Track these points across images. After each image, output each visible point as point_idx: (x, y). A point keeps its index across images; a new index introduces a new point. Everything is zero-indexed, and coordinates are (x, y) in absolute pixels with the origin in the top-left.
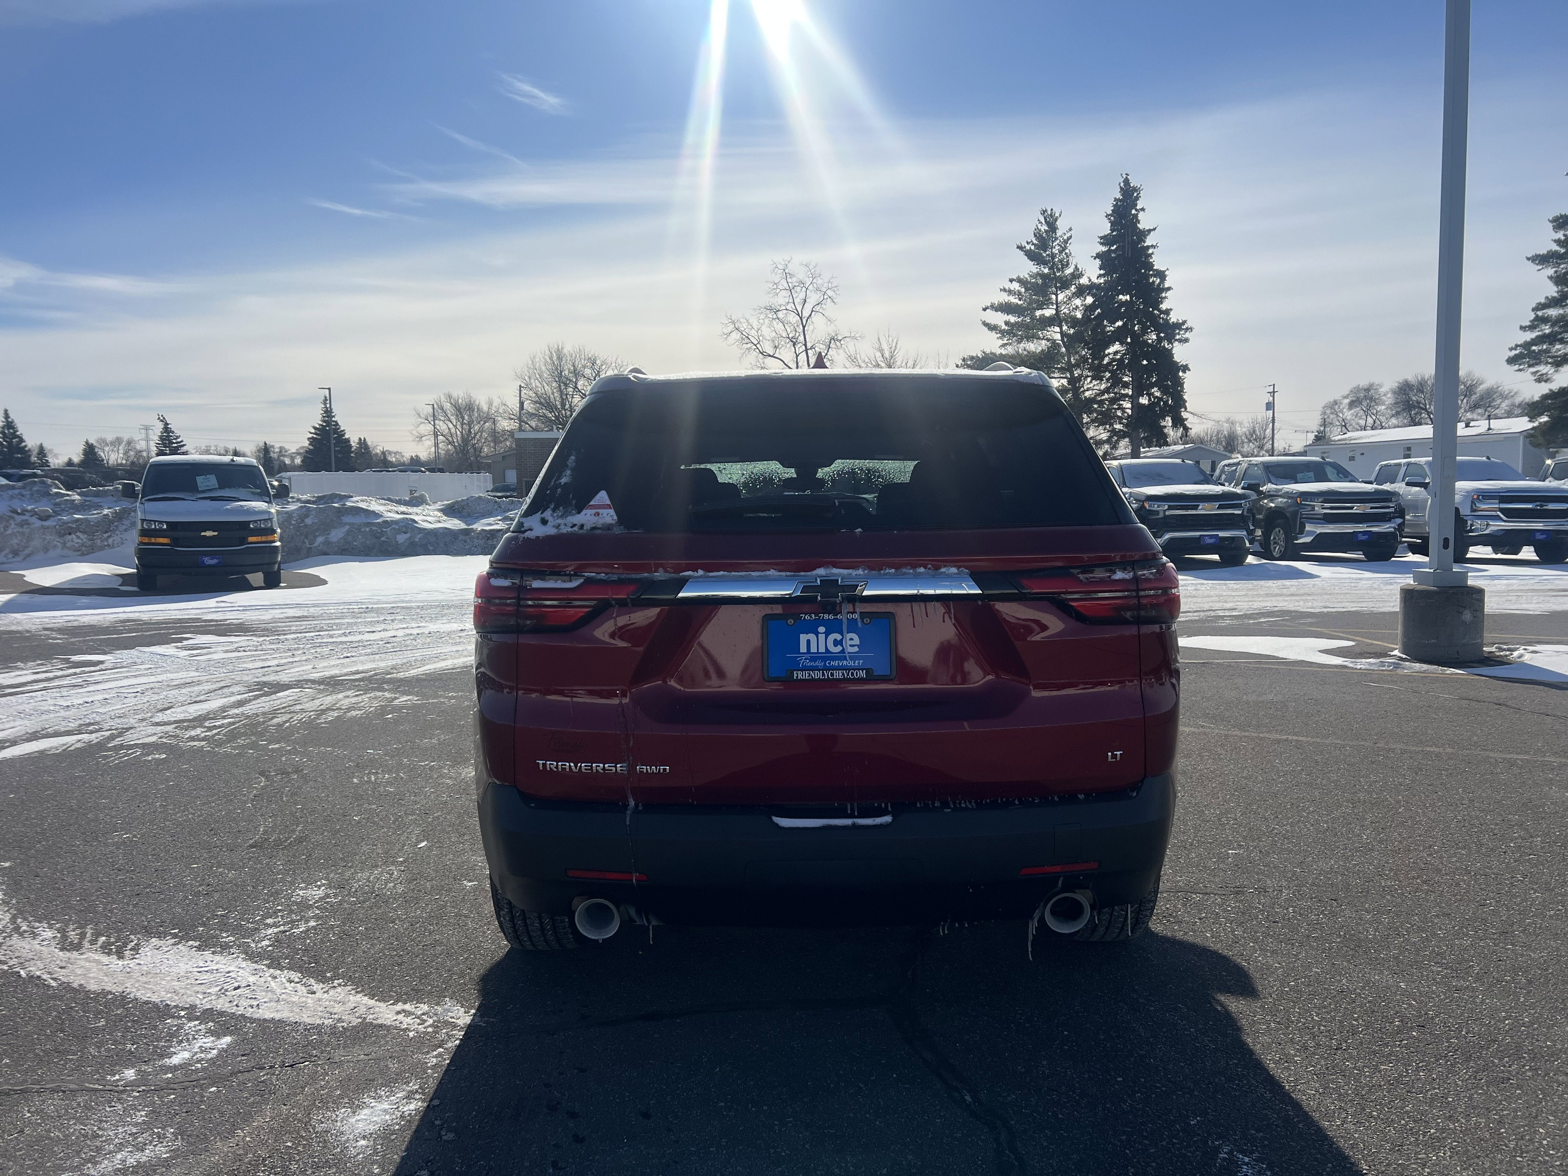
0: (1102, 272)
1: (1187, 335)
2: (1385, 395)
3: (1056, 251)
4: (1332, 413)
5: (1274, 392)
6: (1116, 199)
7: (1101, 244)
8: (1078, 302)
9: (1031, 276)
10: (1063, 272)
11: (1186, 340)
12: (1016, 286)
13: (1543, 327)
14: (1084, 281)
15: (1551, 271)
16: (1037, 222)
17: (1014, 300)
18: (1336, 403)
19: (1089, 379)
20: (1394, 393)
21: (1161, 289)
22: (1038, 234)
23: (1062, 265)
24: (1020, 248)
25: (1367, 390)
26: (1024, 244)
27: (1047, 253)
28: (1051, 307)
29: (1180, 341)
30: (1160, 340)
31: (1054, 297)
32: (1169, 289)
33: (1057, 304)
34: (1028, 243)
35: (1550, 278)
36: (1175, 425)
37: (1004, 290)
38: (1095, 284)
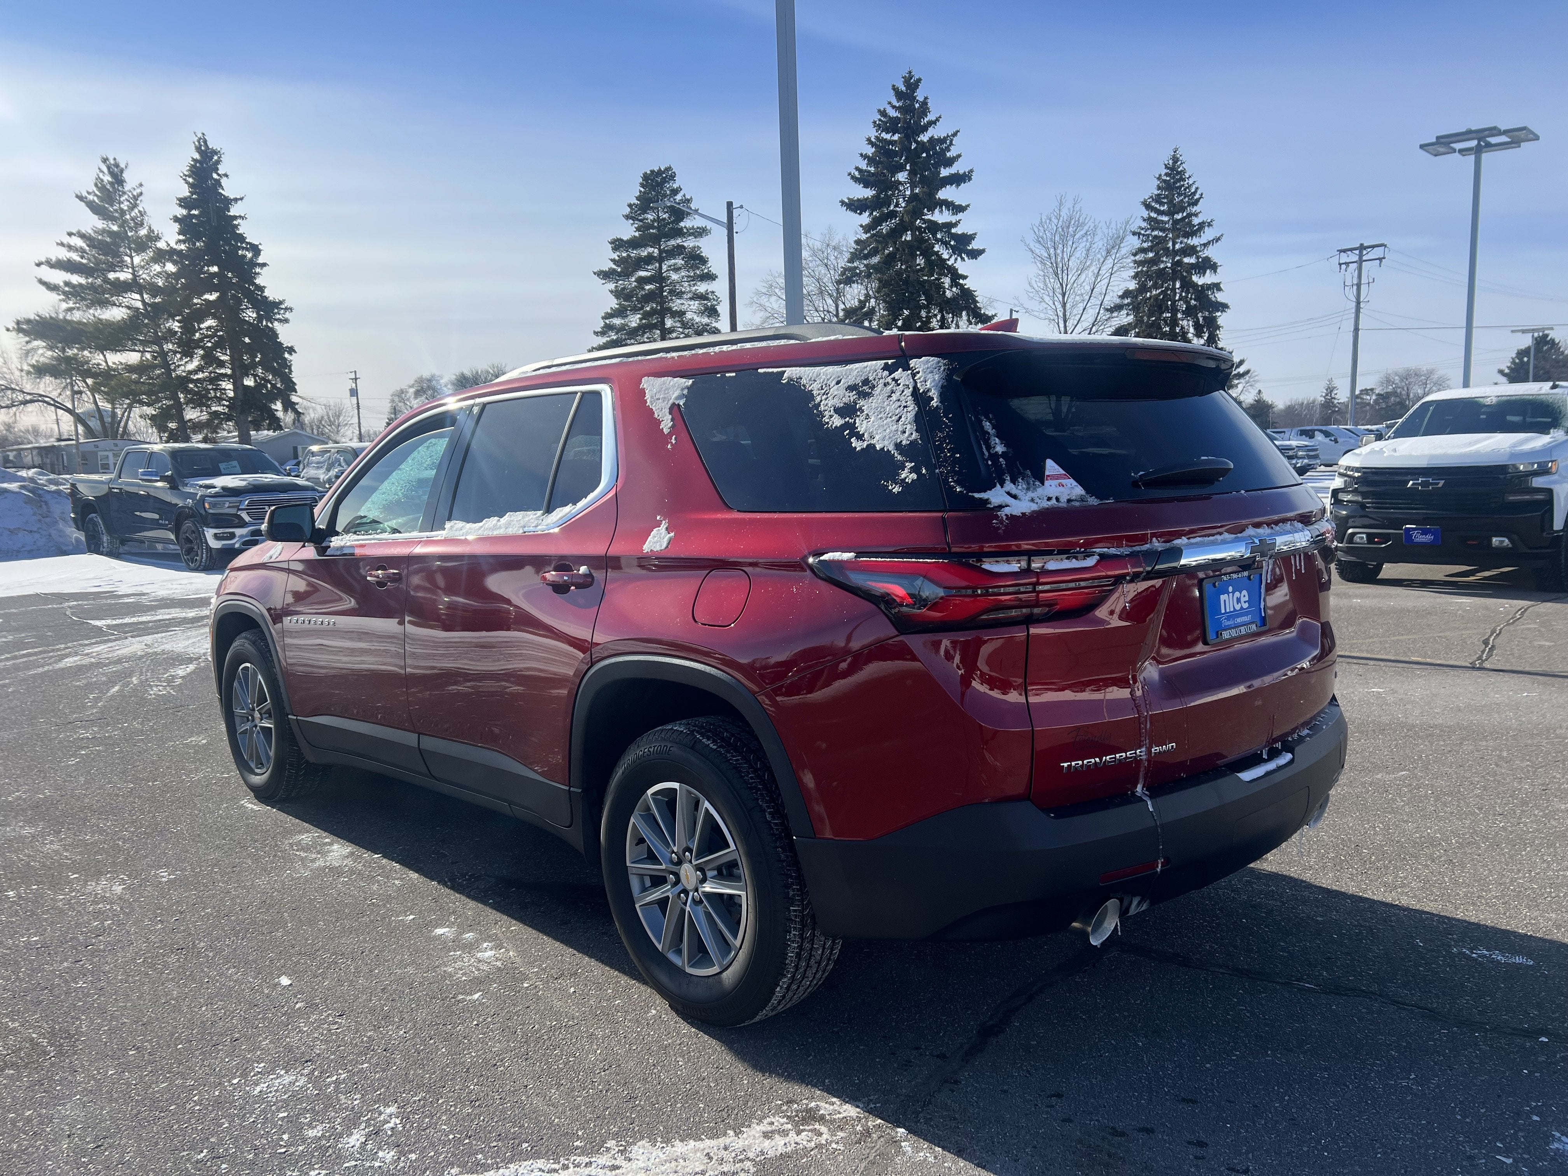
0: (181, 237)
1: (288, 315)
2: (446, 386)
3: (124, 207)
4: (400, 402)
5: (356, 379)
6: (194, 160)
7: (180, 206)
8: (157, 268)
9: (95, 232)
10: (136, 232)
11: (286, 321)
12: (79, 242)
13: (611, 333)
14: (161, 245)
15: (612, 286)
16: (98, 171)
17: (75, 257)
18: (402, 391)
19: (179, 356)
20: (453, 384)
21: (253, 264)
22: (100, 184)
23: (136, 223)
24: (80, 198)
25: (429, 381)
26: (85, 194)
27: (115, 207)
28: (125, 270)
29: (280, 320)
30: (260, 318)
31: (127, 259)
32: (264, 265)
33: (133, 268)
34: (89, 193)
35: (611, 292)
36: (285, 410)
37: (62, 244)
38: (175, 249)
